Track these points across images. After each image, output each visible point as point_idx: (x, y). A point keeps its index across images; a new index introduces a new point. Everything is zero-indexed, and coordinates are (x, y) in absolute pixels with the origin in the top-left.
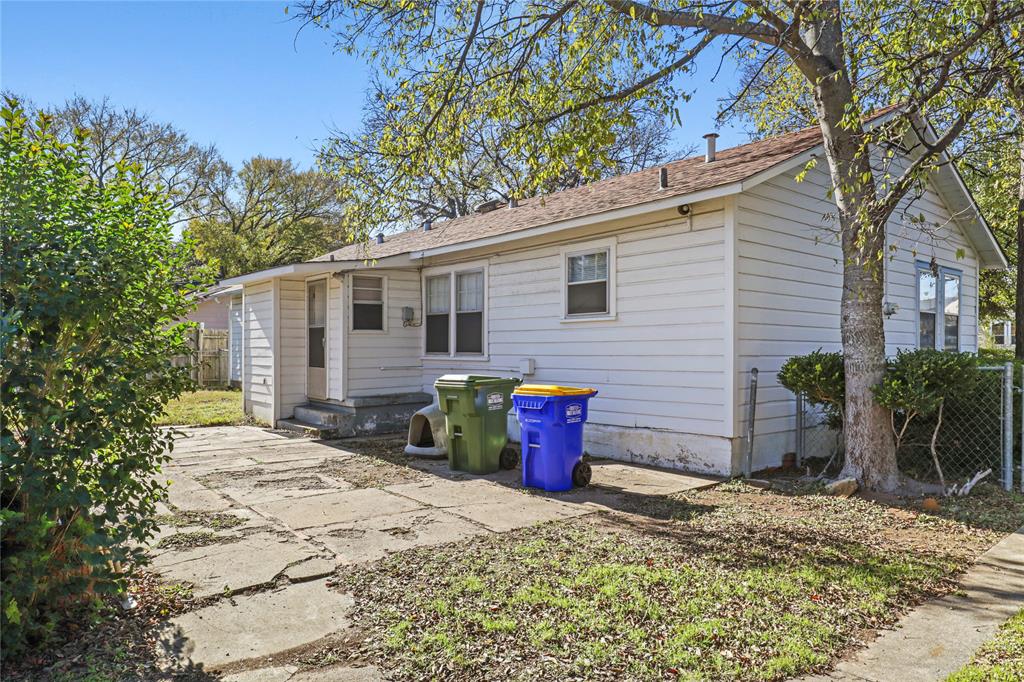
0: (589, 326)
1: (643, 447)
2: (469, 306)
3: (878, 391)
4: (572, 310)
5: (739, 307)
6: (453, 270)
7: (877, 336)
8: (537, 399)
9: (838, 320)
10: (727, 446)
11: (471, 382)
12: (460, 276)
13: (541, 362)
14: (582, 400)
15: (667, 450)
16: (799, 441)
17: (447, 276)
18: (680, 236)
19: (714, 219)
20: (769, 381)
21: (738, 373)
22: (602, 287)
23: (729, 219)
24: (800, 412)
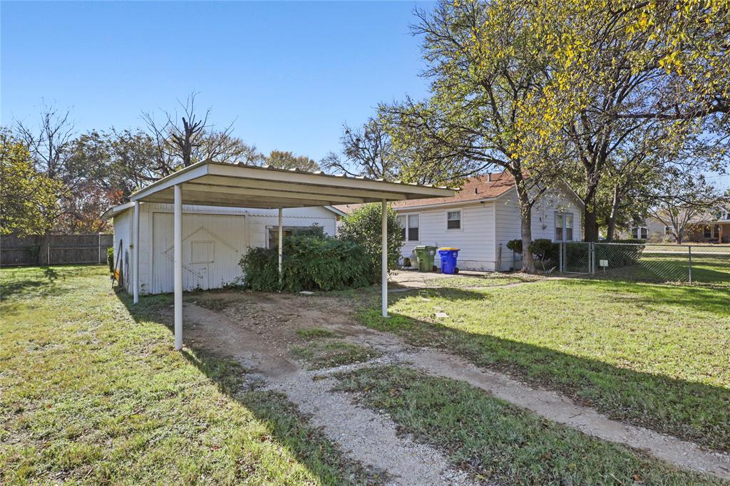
0: (455, 232)
1: (470, 265)
2: (414, 225)
3: (529, 248)
4: (449, 228)
5: (496, 228)
6: (407, 214)
7: (528, 235)
8: (446, 251)
9: (520, 231)
10: (494, 264)
11: (426, 247)
12: (409, 216)
13: (438, 243)
14: (456, 251)
15: (477, 266)
16: (514, 264)
17: (405, 216)
18: (481, 209)
19: (490, 205)
20: (505, 247)
21: (496, 245)
22: (459, 221)
23: (494, 205)
24: (514, 256)
